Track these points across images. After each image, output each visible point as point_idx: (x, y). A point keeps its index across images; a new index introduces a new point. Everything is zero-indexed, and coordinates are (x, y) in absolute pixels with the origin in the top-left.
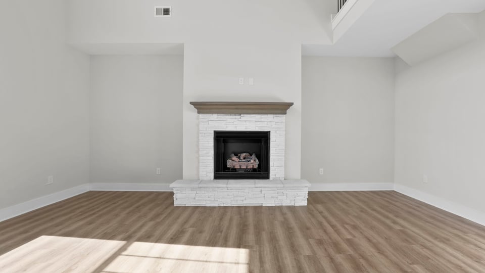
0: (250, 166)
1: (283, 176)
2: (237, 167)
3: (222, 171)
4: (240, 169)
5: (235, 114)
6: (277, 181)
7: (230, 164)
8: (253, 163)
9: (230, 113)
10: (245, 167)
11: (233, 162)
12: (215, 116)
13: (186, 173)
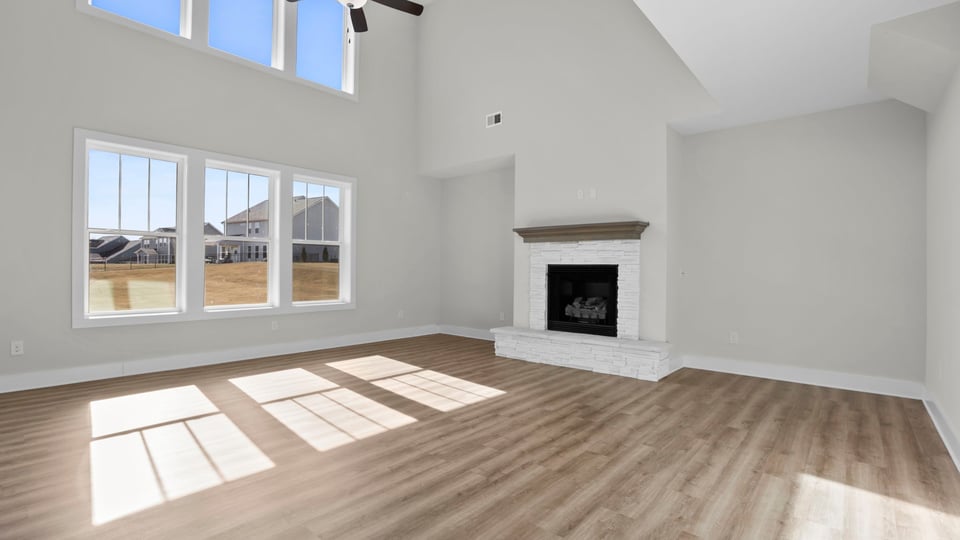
0: (594, 316)
1: (637, 334)
2: (578, 315)
3: (558, 319)
4: (582, 319)
5: (571, 240)
6: (628, 340)
7: (568, 310)
8: (599, 312)
9: (565, 241)
10: (587, 317)
11: (574, 309)
12: (548, 245)
13: (518, 318)
